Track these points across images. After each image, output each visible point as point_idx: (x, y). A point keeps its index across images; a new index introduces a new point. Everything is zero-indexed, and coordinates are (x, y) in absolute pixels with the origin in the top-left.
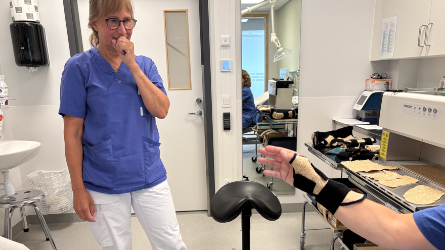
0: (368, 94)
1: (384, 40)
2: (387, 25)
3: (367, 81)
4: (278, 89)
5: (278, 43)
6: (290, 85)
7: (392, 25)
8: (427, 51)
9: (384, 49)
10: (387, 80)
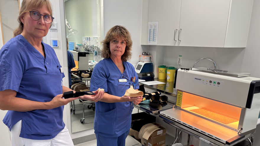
0: (143, 64)
1: (150, 34)
2: (151, 26)
3: (140, 56)
4: (79, 57)
5: (69, 26)
6: (86, 55)
7: (155, 27)
8: (179, 43)
9: (151, 39)
10: (150, 56)
